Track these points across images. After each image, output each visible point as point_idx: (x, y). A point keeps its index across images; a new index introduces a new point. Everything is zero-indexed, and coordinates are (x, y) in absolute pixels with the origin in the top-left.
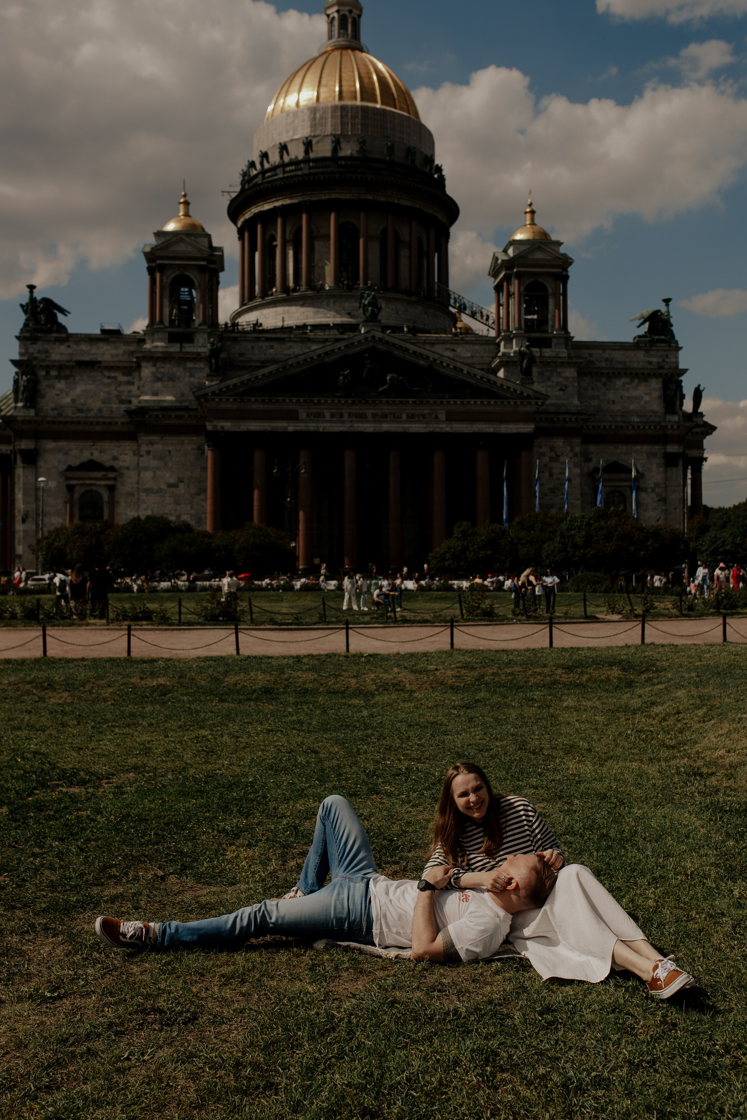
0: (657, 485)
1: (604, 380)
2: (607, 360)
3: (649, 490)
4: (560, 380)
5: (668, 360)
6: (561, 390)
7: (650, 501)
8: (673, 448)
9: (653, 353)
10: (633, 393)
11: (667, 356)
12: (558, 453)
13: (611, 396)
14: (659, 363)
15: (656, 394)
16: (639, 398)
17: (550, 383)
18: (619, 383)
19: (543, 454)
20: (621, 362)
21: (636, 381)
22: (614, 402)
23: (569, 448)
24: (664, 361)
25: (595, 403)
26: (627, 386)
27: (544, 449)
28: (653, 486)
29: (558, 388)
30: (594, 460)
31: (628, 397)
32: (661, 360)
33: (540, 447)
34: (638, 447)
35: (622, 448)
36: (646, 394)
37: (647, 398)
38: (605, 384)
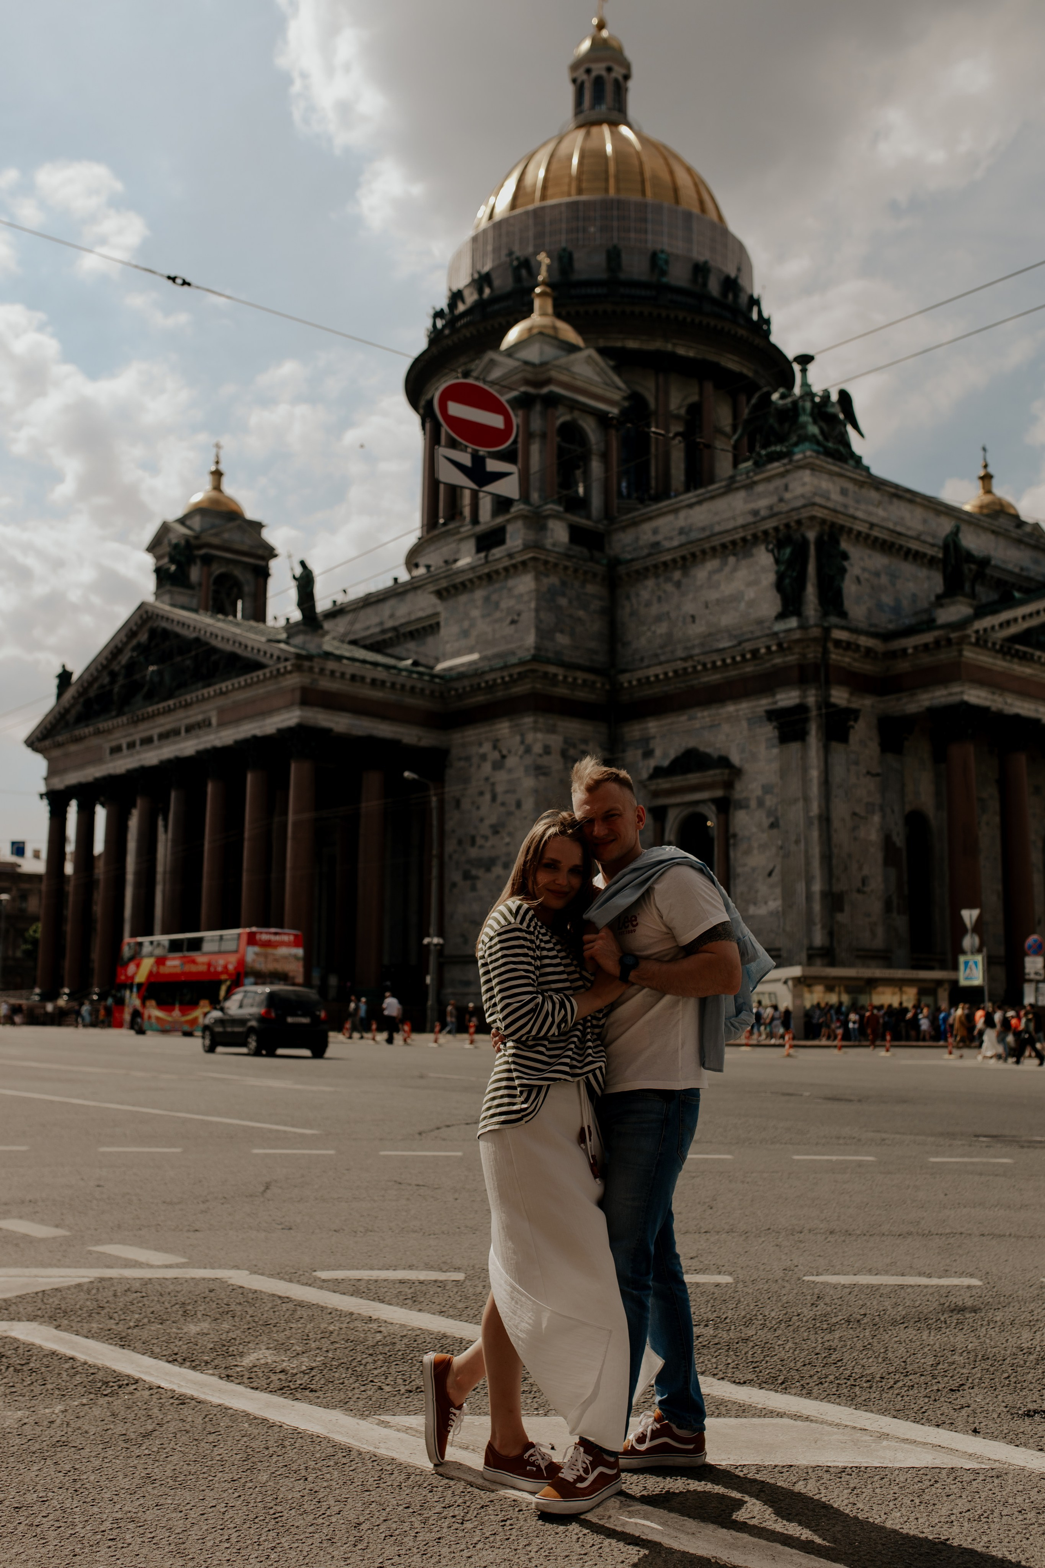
0: (767, 789)
1: (677, 575)
2: (681, 531)
3: (753, 804)
4: (512, 602)
5: (788, 496)
6: (513, 622)
7: (754, 830)
8: (787, 698)
9: (760, 488)
10: (727, 589)
11: (786, 488)
12: (505, 752)
13: (689, 607)
14: (771, 508)
15: (769, 578)
16: (736, 598)
17: (498, 615)
18: (701, 573)
19: (484, 757)
20: (703, 529)
21: (732, 560)
22: (693, 617)
23: (518, 738)
24: (781, 500)
25: (662, 629)
26: (716, 577)
27: (487, 748)
28: (759, 792)
29: (509, 619)
30: (658, 753)
31: (718, 602)
32: (773, 500)
33: (480, 745)
34: (731, 708)
35: (703, 716)
36: (749, 584)
37: (750, 594)
38: (678, 585)
